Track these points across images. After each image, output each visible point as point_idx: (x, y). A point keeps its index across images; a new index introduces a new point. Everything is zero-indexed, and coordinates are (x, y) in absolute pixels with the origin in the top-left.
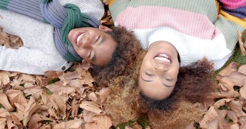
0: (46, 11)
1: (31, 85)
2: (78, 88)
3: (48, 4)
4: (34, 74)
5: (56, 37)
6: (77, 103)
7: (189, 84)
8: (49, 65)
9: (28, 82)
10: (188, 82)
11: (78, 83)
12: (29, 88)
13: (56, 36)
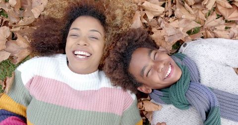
0: (211, 98)
1: (218, 28)
2: (167, 26)
3: (210, 108)
4: (216, 39)
5: (196, 73)
6: (166, 12)
7: (54, 35)
8: (200, 45)
9: (221, 30)
10: (55, 37)
11: (167, 32)
12: (219, 24)
13: (197, 75)
